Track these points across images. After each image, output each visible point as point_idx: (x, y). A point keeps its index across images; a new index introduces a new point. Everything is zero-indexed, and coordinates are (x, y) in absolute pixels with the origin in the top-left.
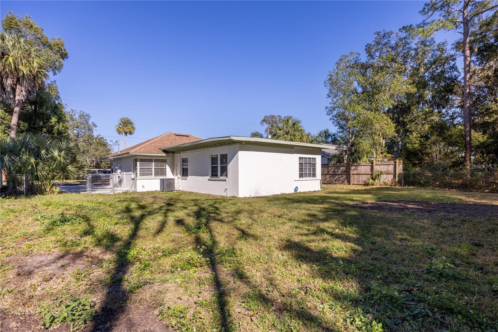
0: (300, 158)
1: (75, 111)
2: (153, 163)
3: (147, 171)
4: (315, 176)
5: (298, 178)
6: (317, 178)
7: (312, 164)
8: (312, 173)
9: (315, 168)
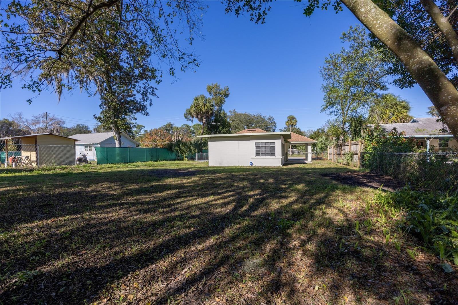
0: (256, 143)
4: (274, 155)
5: (254, 157)
6: (276, 157)
7: (271, 146)
8: (270, 153)
9: (275, 150)
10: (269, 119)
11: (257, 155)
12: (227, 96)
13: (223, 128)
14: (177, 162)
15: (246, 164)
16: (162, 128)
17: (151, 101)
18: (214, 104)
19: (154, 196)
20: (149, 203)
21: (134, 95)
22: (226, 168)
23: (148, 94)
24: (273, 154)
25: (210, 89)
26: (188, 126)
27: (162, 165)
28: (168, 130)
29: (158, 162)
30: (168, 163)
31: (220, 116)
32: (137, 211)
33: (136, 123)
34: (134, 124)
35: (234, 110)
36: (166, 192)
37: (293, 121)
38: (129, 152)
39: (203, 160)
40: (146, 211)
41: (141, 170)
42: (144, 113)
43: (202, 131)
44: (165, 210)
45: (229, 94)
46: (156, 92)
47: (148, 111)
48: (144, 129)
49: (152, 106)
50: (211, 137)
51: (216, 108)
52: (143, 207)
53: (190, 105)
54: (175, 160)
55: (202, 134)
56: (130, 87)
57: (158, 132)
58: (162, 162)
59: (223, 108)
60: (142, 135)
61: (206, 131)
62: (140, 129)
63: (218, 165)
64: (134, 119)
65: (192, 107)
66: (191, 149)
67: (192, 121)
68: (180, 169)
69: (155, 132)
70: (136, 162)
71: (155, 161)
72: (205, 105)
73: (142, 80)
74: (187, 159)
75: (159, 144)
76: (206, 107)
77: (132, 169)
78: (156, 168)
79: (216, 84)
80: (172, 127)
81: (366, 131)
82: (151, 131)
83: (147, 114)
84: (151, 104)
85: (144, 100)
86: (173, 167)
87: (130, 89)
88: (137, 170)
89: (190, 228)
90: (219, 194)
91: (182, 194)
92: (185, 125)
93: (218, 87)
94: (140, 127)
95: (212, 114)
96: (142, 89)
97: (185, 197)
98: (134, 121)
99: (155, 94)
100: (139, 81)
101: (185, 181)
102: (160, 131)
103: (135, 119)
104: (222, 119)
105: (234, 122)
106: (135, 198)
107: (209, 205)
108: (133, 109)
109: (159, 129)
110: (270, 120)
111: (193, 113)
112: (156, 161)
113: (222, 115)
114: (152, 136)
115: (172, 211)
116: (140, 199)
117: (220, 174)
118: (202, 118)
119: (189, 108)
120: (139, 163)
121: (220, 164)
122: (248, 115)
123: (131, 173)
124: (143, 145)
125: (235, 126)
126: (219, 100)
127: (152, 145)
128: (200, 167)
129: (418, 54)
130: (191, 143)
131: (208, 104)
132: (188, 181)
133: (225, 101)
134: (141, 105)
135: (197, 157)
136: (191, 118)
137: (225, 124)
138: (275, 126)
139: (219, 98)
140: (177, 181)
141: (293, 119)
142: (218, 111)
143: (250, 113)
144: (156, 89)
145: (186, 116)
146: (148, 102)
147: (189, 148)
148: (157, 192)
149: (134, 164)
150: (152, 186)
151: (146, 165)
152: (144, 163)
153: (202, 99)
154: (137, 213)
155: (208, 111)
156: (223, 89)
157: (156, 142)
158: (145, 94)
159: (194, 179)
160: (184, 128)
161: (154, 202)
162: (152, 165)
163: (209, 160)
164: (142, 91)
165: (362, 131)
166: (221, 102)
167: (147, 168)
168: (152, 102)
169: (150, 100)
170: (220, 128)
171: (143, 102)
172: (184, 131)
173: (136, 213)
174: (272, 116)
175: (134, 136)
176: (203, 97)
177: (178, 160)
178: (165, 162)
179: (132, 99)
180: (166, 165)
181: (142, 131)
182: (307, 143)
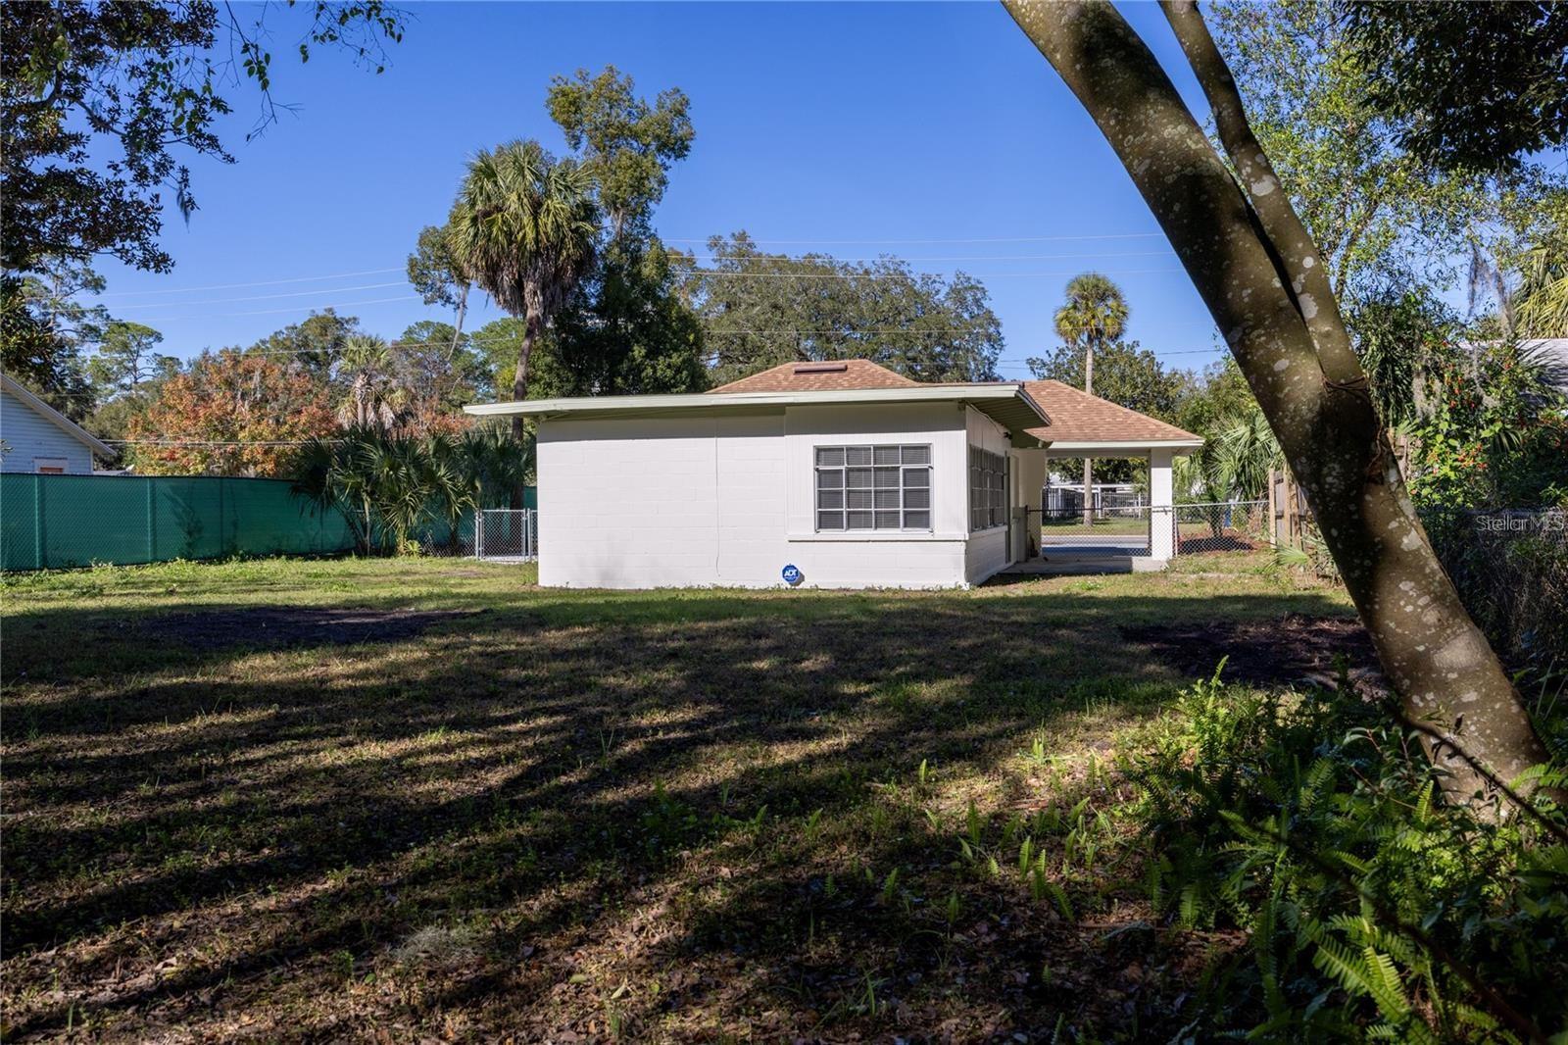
0: (820, 451)
4: (926, 524)
5: (810, 531)
6: (939, 534)
7: (905, 471)
8: (901, 509)
9: (928, 491)
10: (958, 294)
11: (826, 520)
12: (676, 147)
13: (652, 354)
14: (351, 564)
15: (759, 576)
16: (276, 342)
17: (185, 181)
18: (595, 199)
19: (139, 735)
20: (99, 764)
21: (76, 139)
22: (620, 600)
23: (169, 136)
24: (919, 517)
25: (569, 110)
26: (445, 335)
27: (253, 581)
28: (314, 358)
29: (232, 567)
30: (297, 567)
31: (636, 278)
32: (26, 793)
33: (100, 311)
34: (90, 320)
35: (742, 237)
36: (209, 720)
37: (1101, 310)
38: (42, 500)
39: (518, 552)
40: (73, 796)
41: (108, 610)
42: (139, 254)
43: (519, 372)
44: (170, 788)
45: (691, 136)
46: (216, 124)
47: (161, 242)
48: (157, 348)
49: (193, 213)
50: (552, 416)
51: (609, 227)
52: (63, 780)
53: (449, 207)
54: (340, 554)
55: (521, 394)
56: (49, 89)
57: (248, 374)
58: (252, 567)
59: (653, 223)
60: (147, 386)
61: (550, 369)
62: (125, 347)
63: (593, 583)
64: (85, 285)
65: (456, 220)
66: (441, 488)
67: (461, 306)
68: (349, 606)
69: (233, 371)
70: (86, 568)
71: (208, 560)
72: (536, 206)
73: (122, 44)
74: (415, 546)
75: (252, 450)
76: (547, 222)
77: (51, 605)
78: (205, 599)
79: (603, 73)
80: (338, 342)
81: (1437, 386)
82: (199, 366)
83: (159, 262)
84: (185, 203)
85: (142, 176)
86: (308, 598)
87: (43, 105)
88: (85, 613)
89: (256, 849)
90: (484, 723)
91: (293, 724)
92: (427, 325)
93: (614, 95)
94: (127, 337)
95: (585, 262)
96: (126, 103)
97: (298, 737)
98: (85, 299)
99: (213, 141)
100: (107, 50)
101: (338, 667)
102: (262, 362)
103: (97, 284)
104: (649, 291)
105: (739, 314)
106: (35, 745)
107: (399, 769)
108: (69, 228)
109: (259, 349)
110: (961, 301)
111: (460, 253)
112: (221, 558)
113: (648, 270)
114: (205, 398)
115: (207, 790)
116: (58, 750)
117: (560, 629)
118: (519, 286)
119: (442, 222)
120: (104, 574)
121: (605, 575)
122: (825, 271)
123: (42, 627)
124: (144, 462)
125: (744, 339)
126: (626, 178)
127: (206, 458)
128: (477, 596)
129: (1148, 117)
130: (442, 448)
131: (555, 202)
132: (361, 666)
133: (662, 182)
134: (116, 203)
135: (478, 536)
136: (453, 289)
137: (668, 326)
138: (996, 341)
139: (625, 161)
140: (296, 668)
141: (1103, 298)
142: (623, 241)
143: (840, 259)
144: (218, 104)
145: (418, 275)
146: (167, 190)
147: (428, 476)
148: (158, 719)
149: (74, 576)
150: (145, 693)
151: (147, 585)
152: (134, 573)
153: (521, 171)
154: (28, 801)
155: (557, 247)
156: (652, 105)
157: (234, 436)
158: (142, 138)
159: (398, 654)
160: (423, 347)
161: (124, 763)
162: (182, 583)
163: (543, 558)
164: (126, 119)
165: (1418, 383)
166: (639, 186)
167: (146, 601)
168: (194, 190)
169: (175, 173)
170: (638, 352)
171: (134, 187)
172: (419, 364)
173: (23, 801)
174: (974, 276)
175: (83, 396)
176: (529, 159)
177: (362, 553)
178: (272, 566)
179: (62, 163)
180: (272, 586)
181: (141, 363)
182: (1149, 451)
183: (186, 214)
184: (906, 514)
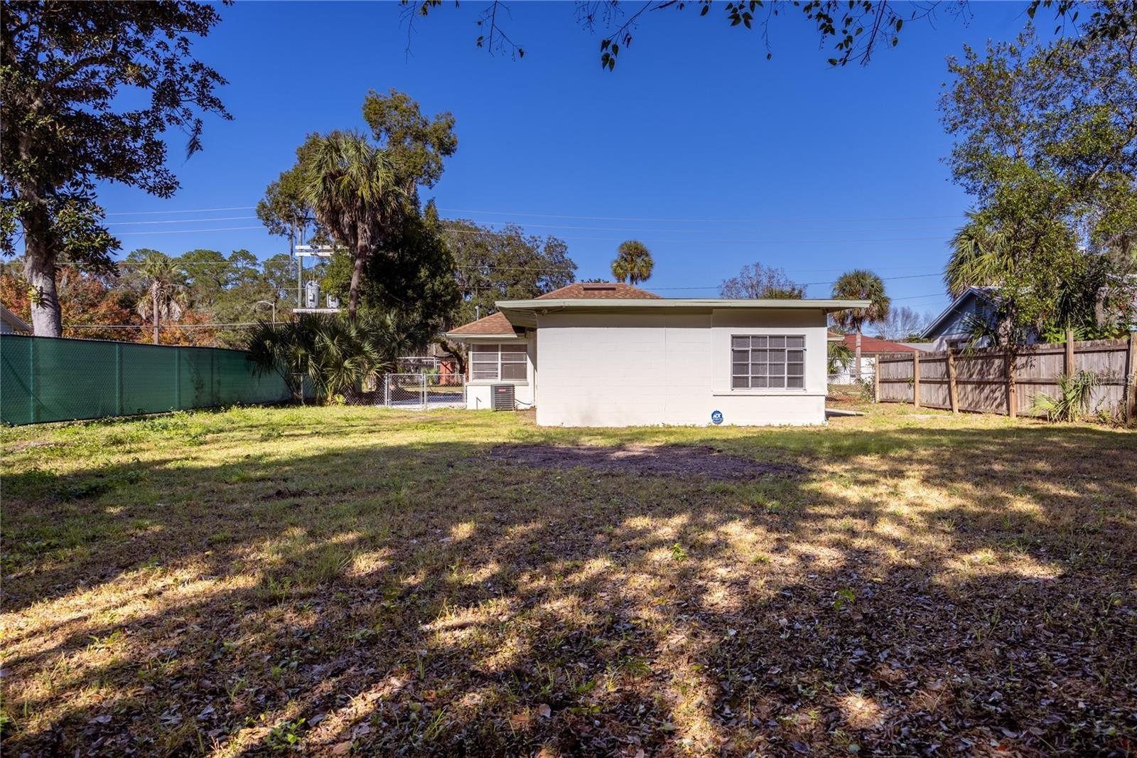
0: (734, 337)
1: (538, 239)
2: (500, 353)
3: (486, 369)
4: (801, 385)
5: (728, 389)
6: (809, 392)
7: (789, 351)
8: (786, 375)
9: (802, 364)
11: (739, 382)
17: (198, 130)
24: (796, 380)
25: (376, 115)
37: (639, 263)
38: (120, 362)
45: (455, 142)
46: (218, 91)
47: (173, 174)
49: (196, 153)
72: (369, 173)
74: (341, 398)
83: (166, 189)
84: (194, 146)
99: (216, 103)
118: (355, 225)
133: (441, 169)
135: (387, 391)
136: (286, 225)
144: (214, 75)
145: (265, 214)
153: (359, 149)
155: (382, 203)
156: (433, 120)
168: (203, 138)
183: (191, 152)
184: (789, 378)
